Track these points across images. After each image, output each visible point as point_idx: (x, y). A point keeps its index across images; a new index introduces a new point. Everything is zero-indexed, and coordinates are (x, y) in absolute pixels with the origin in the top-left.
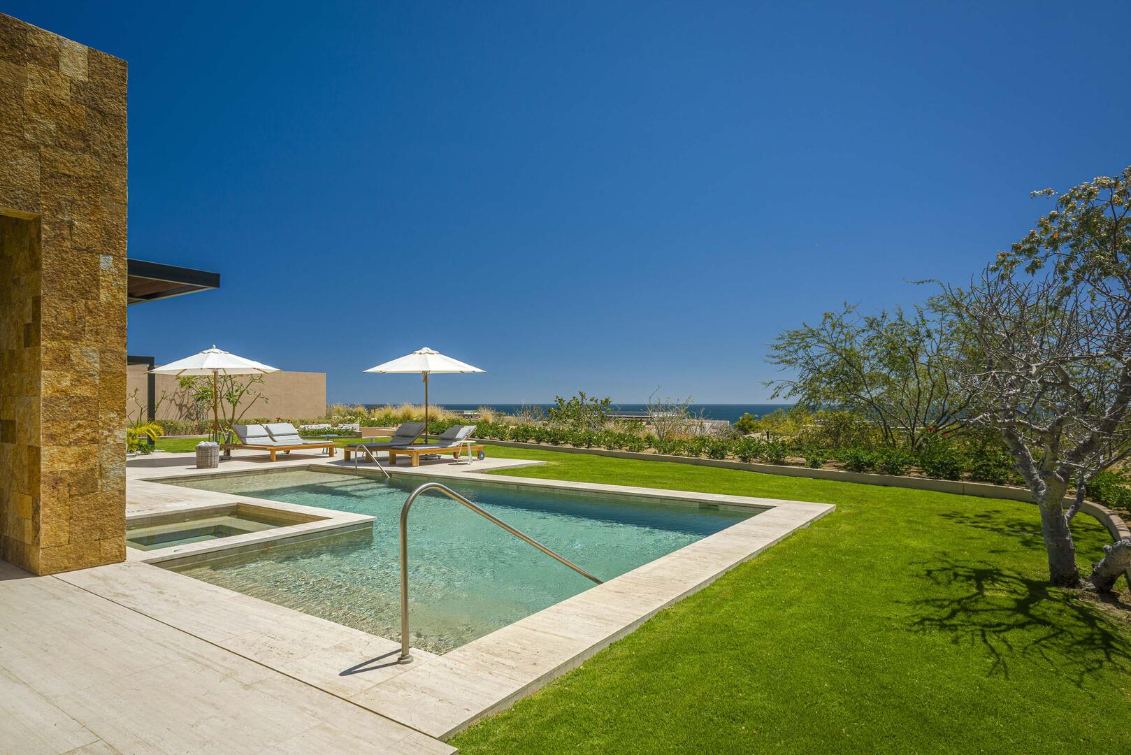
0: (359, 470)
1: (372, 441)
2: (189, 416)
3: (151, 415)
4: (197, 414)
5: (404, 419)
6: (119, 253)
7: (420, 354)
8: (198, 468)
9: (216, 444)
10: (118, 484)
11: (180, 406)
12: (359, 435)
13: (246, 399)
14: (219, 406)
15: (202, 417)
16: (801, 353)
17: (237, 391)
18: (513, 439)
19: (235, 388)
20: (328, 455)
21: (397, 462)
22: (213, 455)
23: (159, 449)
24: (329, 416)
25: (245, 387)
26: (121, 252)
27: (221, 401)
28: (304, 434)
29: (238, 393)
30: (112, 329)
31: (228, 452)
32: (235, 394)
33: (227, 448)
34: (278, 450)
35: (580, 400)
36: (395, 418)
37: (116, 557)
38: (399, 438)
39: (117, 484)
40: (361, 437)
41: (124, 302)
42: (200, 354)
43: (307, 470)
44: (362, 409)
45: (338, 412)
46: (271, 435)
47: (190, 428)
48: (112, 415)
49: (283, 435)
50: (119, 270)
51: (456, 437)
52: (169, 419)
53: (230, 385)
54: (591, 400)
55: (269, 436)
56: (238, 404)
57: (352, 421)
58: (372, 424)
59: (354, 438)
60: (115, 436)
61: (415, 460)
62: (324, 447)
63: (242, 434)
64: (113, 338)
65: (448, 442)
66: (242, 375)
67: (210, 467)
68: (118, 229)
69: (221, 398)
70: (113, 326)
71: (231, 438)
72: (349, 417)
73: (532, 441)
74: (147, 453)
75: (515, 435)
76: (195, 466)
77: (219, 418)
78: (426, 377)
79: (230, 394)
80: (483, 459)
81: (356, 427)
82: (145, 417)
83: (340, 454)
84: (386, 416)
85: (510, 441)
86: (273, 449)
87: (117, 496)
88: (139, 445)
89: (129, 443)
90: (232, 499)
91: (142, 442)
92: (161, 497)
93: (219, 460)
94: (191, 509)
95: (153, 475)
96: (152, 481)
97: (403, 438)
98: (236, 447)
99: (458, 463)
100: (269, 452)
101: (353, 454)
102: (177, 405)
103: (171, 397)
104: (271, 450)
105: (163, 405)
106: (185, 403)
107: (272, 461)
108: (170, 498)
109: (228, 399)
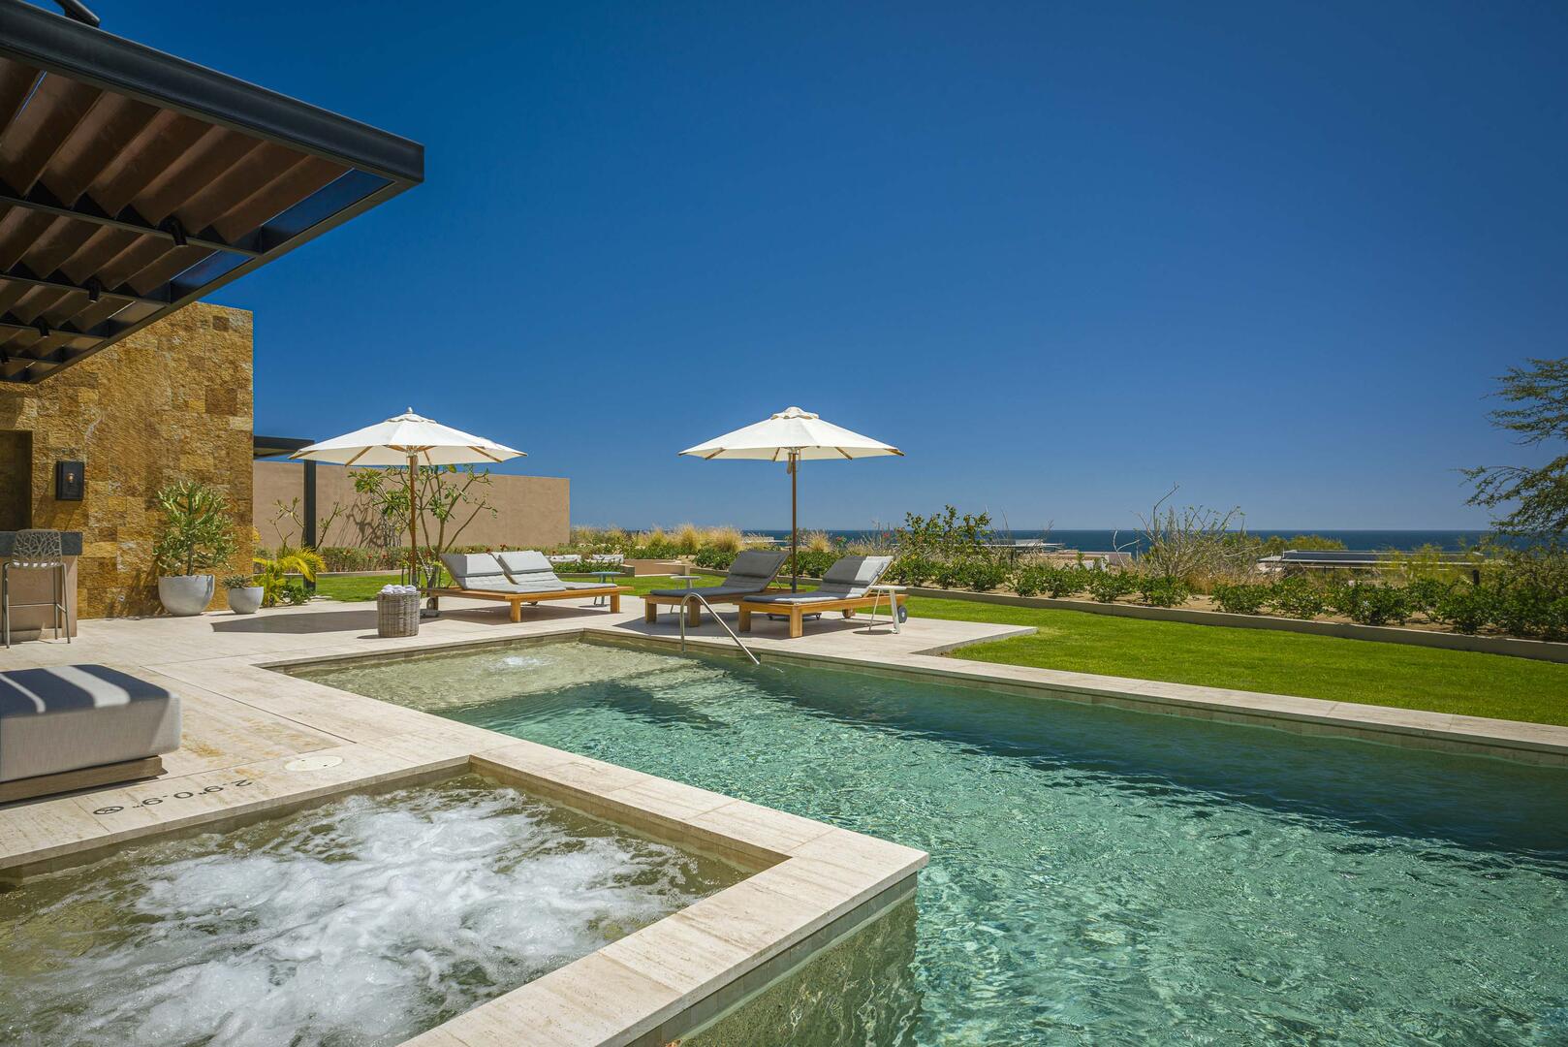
0: (688, 644)
2: (374, 540)
3: (310, 539)
4: (385, 539)
5: (686, 548)
7: (786, 417)
8: (382, 635)
9: (413, 589)
11: (362, 526)
12: (630, 572)
13: (461, 511)
14: (419, 522)
15: (392, 543)
17: (447, 497)
19: (444, 493)
20: (608, 609)
21: (754, 625)
22: (408, 608)
23: (320, 593)
24: (573, 544)
25: (460, 490)
27: (421, 514)
28: (562, 571)
29: (450, 500)
31: (434, 602)
32: (444, 501)
33: (433, 592)
34: (524, 600)
38: (738, 578)
40: (633, 575)
42: (386, 423)
43: (582, 641)
44: (618, 534)
45: (585, 537)
46: (508, 573)
47: (375, 560)
49: (528, 572)
51: (856, 579)
52: (344, 546)
53: (436, 488)
55: (505, 574)
56: (449, 519)
58: (641, 555)
59: (623, 575)
61: (796, 625)
62: (596, 595)
63: (458, 571)
65: (841, 588)
67: (403, 634)
69: (421, 509)
71: (437, 576)
72: (603, 545)
74: (298, 603)
76: (375, 632)
77: (418, 544)
79: (435, 502)
82: (296, 541)
83: (633, 607)
84: (655, 544)
86: (515, 598)
88: (286, 588)
89: (268, 584)
90: (456, 739)
91: (291, 584)
92: (286, 727)
93: (418, 618)
94: (349, 784)
95: (292, 652)
96: (287, 668)
97: (747, 579)
98: (449, 592)
99: (867, 629)
100: (509, 604)
101: (663, 609)
102: (357, 523)
103: (348, 512)
104: (511, 600)
105: (337, 524)
106: (368, 520)
107: (514, 621)
108: (307, 735)
109: (432, 510)
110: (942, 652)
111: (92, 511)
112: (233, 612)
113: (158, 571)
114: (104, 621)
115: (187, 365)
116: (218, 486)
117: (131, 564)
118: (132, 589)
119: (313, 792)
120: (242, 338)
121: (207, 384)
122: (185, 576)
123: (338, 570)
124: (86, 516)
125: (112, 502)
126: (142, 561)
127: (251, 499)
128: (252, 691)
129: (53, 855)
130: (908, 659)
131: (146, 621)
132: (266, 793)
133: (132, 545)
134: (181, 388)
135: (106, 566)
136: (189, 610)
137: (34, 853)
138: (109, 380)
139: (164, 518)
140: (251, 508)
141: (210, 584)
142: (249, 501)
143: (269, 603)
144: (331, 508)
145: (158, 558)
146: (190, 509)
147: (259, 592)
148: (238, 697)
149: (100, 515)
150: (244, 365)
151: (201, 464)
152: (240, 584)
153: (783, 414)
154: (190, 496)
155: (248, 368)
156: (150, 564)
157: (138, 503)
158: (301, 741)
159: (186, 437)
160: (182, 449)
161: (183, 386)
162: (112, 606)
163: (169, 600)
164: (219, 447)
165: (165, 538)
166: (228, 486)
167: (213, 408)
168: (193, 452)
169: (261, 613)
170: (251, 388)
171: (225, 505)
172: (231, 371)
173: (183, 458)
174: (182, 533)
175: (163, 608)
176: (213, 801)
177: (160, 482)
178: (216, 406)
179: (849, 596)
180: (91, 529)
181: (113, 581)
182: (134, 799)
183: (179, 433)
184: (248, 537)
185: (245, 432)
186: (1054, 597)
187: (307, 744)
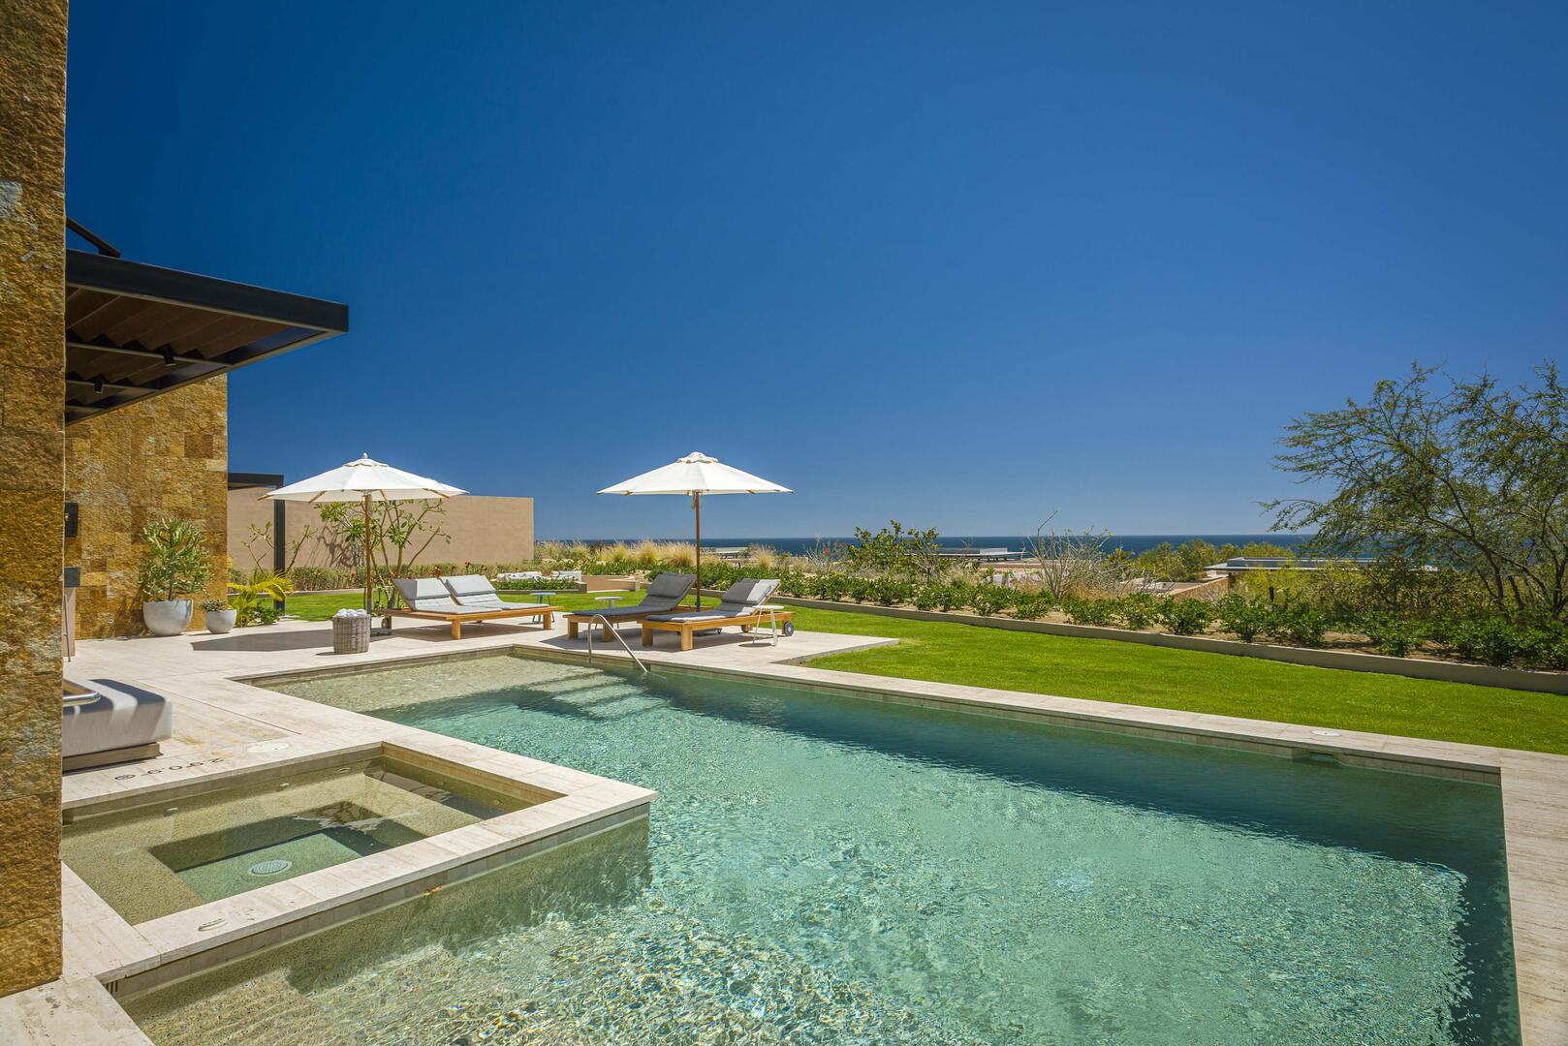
0: (595, 657)
1: (610, 603)
2: (343, 561)
3: (280, 564)
4: (355, 559)
5: (643, 564)
6: (40, 178)
7: (688, 462)
8: (337, 652)
9: (366, 612)
10: (38, 777)
11: (332, 547)
12: (583, 589)
13: (418, 537)
14: (379, 547)
16: (1339, 451)
18: (816, 595)
19: (402, 521)
20: (541, 626)
21: (656, 640)
22: (360, 631)
24: (537, 560)
25: (416, 519)
26: (48, 176)
27: (381, 541)
28: (504, 589)
29: (406, 528)
30: (20, 374)
31: (388, 622)
32: (402, 530)
33: (387, 612)
34: (467, 619)
35: (893, 534)
36: (630, 562)
37: (33, 970)
38: (654, 598)
39: (36, 778)
40: (585, 592)
41: (56, 304)
42: (344, 467)
43: (510, 655)
44: (582, 549)
45: (551, 552)
46: (454, 595)
47: (345, 579)
48: (20, 599)
49: (473, 594)
50: (41, 221)
51: (749, 600)
52: (316, 565)
53: (394, 518)
54: (910, 533)
55: (451, 596)
56: (407, 544)
57: (570, 567)
58: (600, 571)
59: (576, 592)
60: (31, 654)
61: (687, 639)
62: (533, 613)
63: (409, 595)
64: (24, 398)
65: (735, 607)
66: (411, 501)
67: (355, 651)
68: (36, 115)
69: (381, 536)
70: (22, 367)
72: (566, 561)
73: (847, 599)
74: (266, 622)
75: (820, 589)
76: (331, 649)
78: (697, 501)
79: (394, 530)
80: (790, 634)
81: (576, 575)
82: (268, 564)
83: (560, 626)
84: (617, 560)
85: (811, 599)
86: (457, 618)
87: (34, 811)
88: (258, 609)
89: (241, 607)
90: (375, 730)
91: (262, 605)
92: (250, 724)
93: (369, 637)
94: (292, 760)
95: (259, 667)
96: (255, 681)
97: (660, 599)
98: (400, 612)
99: (751, 642)
100: (450, 623)
101: (582, 627)
102: (327, 545)
103: (318, 534)
104: (452, 620)
105: (308, 545)
106: (338, 542)
107: (455, 638)
108: (265, 729)
109: (391, 537)
110: (801, 662)
111: (84, 546)
112: (208, 632)
113: (143, 597)
114: (96, 642)
115: (168, 415)
116: (196, 521)
117: (119, 591)
118: (121, 613)
119: (265, 765)
120: (217, 389)
121: (186, 431)
122: (167, 601)
123: (308, 589)
124: (79, 550)
125: (103, 537)
126: (129, 588)
127: (225, 532)
128: (225, 699)
129: (93, 802)
130: (766, 667)
131: (132, 641)
132: (233, 766)
133: (120, 574)
134: (163, 436)
135: (97, 594)
136: (171, 631)
137: (81, 801)
138: (99, 431)
139: (148, 550)
140: (226, 540)
141: (188, 608)
142: (224, 534)
143: (241, 623)
144: (303, 531)
145: (143, 586)
146: (171, 543)
147: (232, 615)
148: (215, 703)
149: (91, 549)
150: (219, 414)
151: (181, 502)
152: (214, 608)
153: (686, 459)
154: (171, 531)
155: (223, 416)
156: (136, 591)
157: (125, 538)
158: (261, 734)
159: (168, 479)
160: (165, 489)
161: (165, 434)
162: (102, 629)
163: (153, 622)
164: (196, 487)
165: (149, 567)
166: (205, 521)
167: (192, 452)
168: (173, 492)
169: (235, 632)
170: (225, 434)
171: (203, 538)
172: (207, 419)
173: (165, 497)
174: (164, 564)
175: (147, 629)
176: (197, 771)
177: (144, 519)
178: (194, 451)
179: (739, 614)
180: (84, 561)
181: (103, 606)
182: (141, 771)
183: (161, 476)
184: (223, 565)
185: (220, 472)
186: (945, 611)
187: (265, 735)
